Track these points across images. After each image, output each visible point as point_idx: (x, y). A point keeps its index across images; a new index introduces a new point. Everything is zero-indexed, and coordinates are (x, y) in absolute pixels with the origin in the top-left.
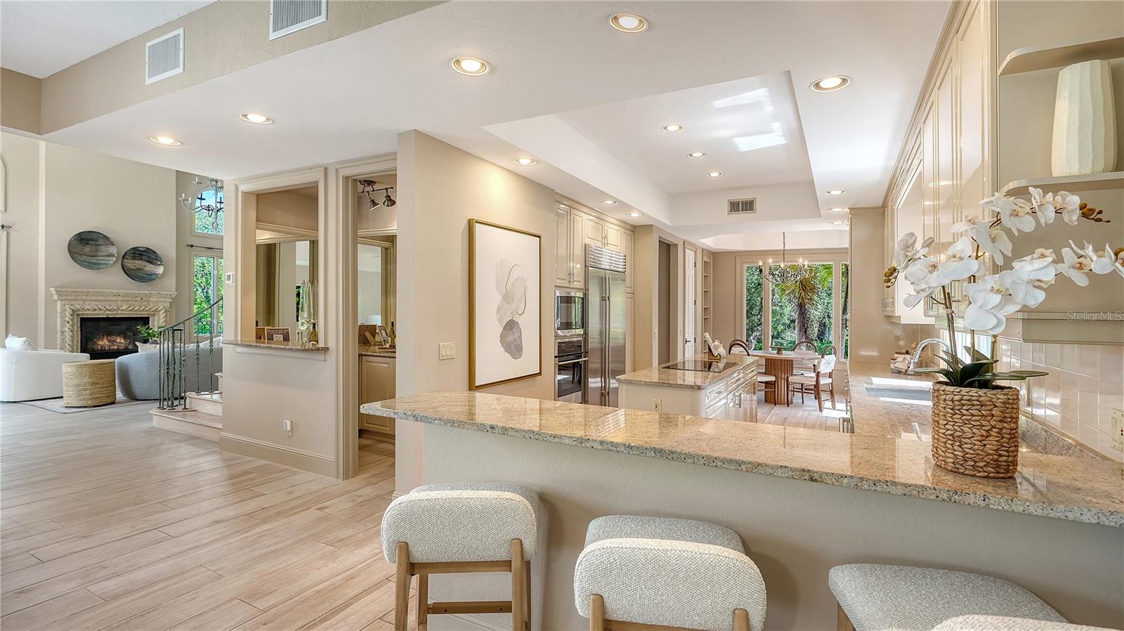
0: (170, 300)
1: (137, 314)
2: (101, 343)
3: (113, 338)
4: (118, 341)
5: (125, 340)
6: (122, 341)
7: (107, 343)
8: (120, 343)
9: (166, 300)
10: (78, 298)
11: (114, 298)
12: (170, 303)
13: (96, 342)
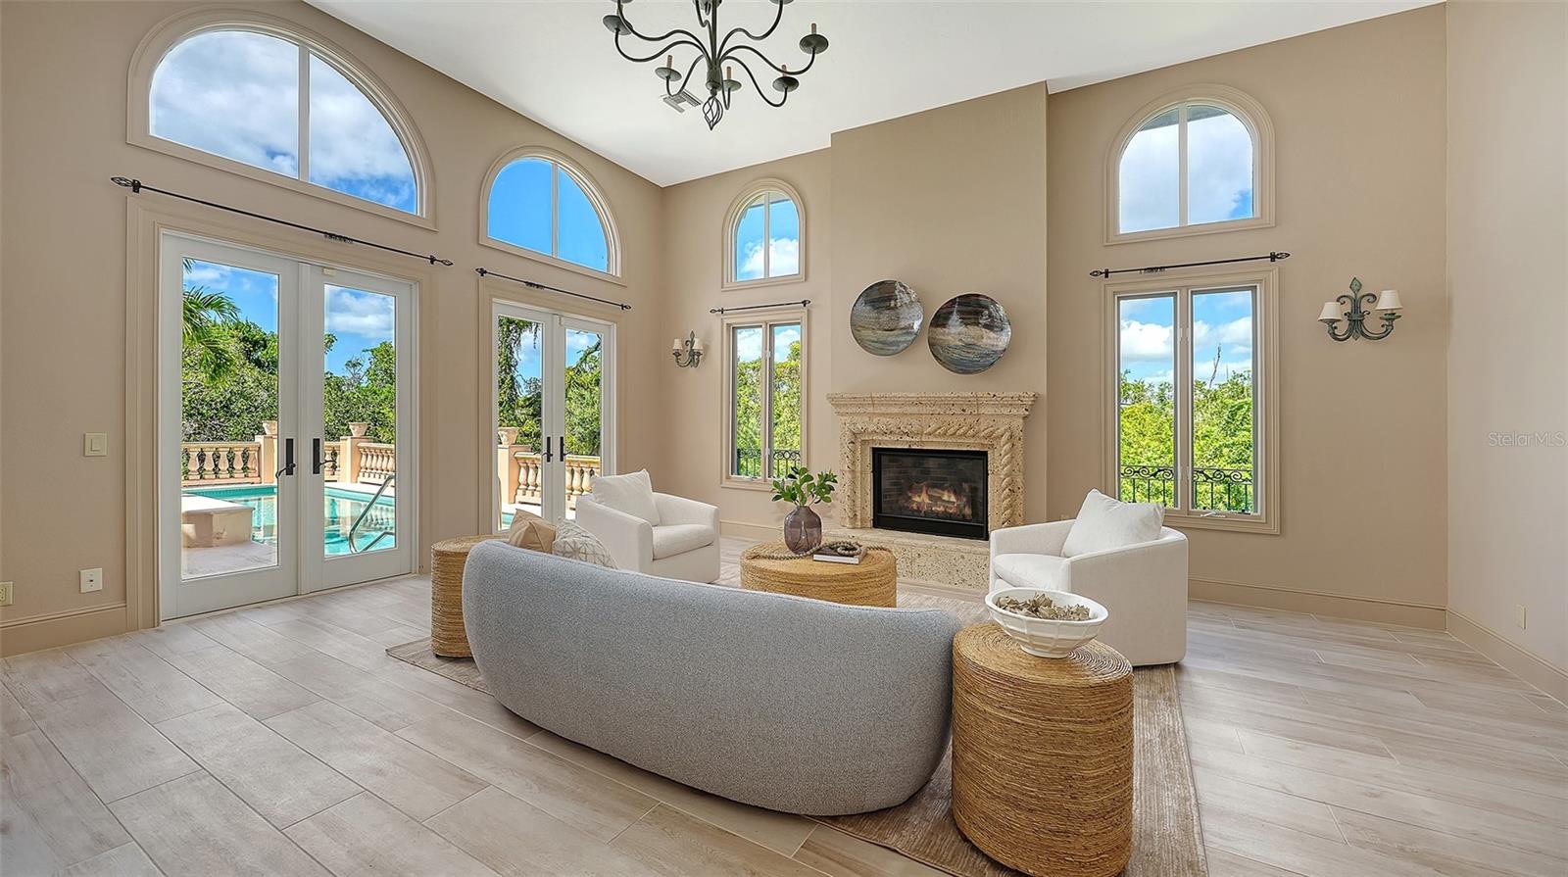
0: (1023, 412)
1: (961, 444)
2: (917, 499)
3: (936, 493)
4: (945, 498)
5: (957, 500)
6: (953, 499)
7: (927, 501)
8: (948, 502)
9: (1014, 411)
10: (862, 410)
11: (915, 410)
12: (1025, 418)
13: (910, 497)
